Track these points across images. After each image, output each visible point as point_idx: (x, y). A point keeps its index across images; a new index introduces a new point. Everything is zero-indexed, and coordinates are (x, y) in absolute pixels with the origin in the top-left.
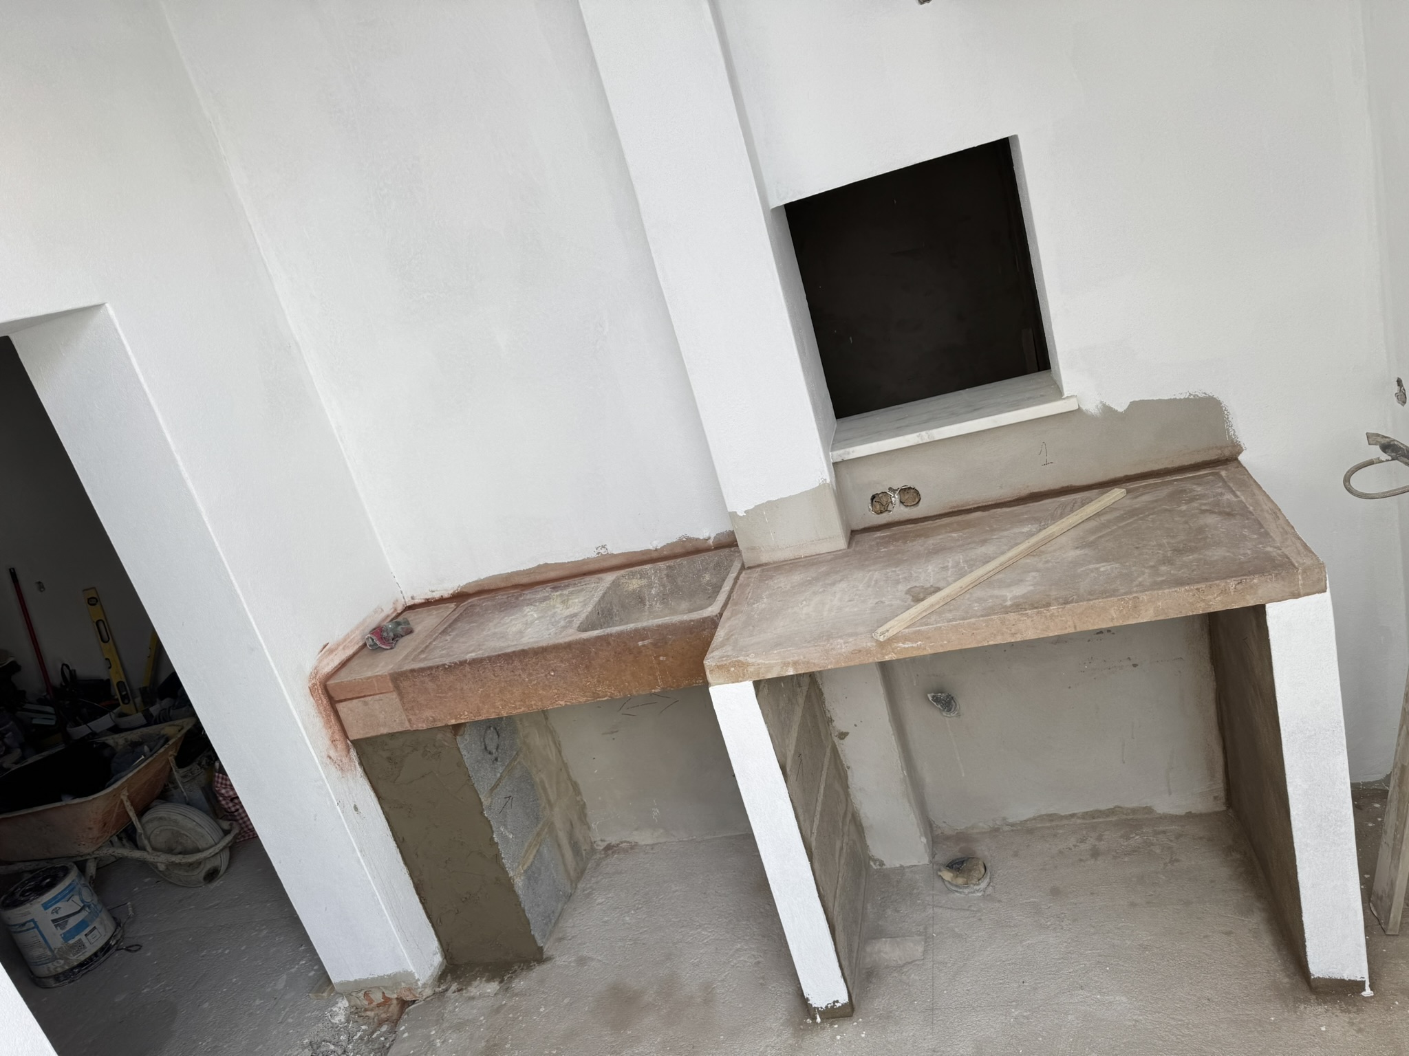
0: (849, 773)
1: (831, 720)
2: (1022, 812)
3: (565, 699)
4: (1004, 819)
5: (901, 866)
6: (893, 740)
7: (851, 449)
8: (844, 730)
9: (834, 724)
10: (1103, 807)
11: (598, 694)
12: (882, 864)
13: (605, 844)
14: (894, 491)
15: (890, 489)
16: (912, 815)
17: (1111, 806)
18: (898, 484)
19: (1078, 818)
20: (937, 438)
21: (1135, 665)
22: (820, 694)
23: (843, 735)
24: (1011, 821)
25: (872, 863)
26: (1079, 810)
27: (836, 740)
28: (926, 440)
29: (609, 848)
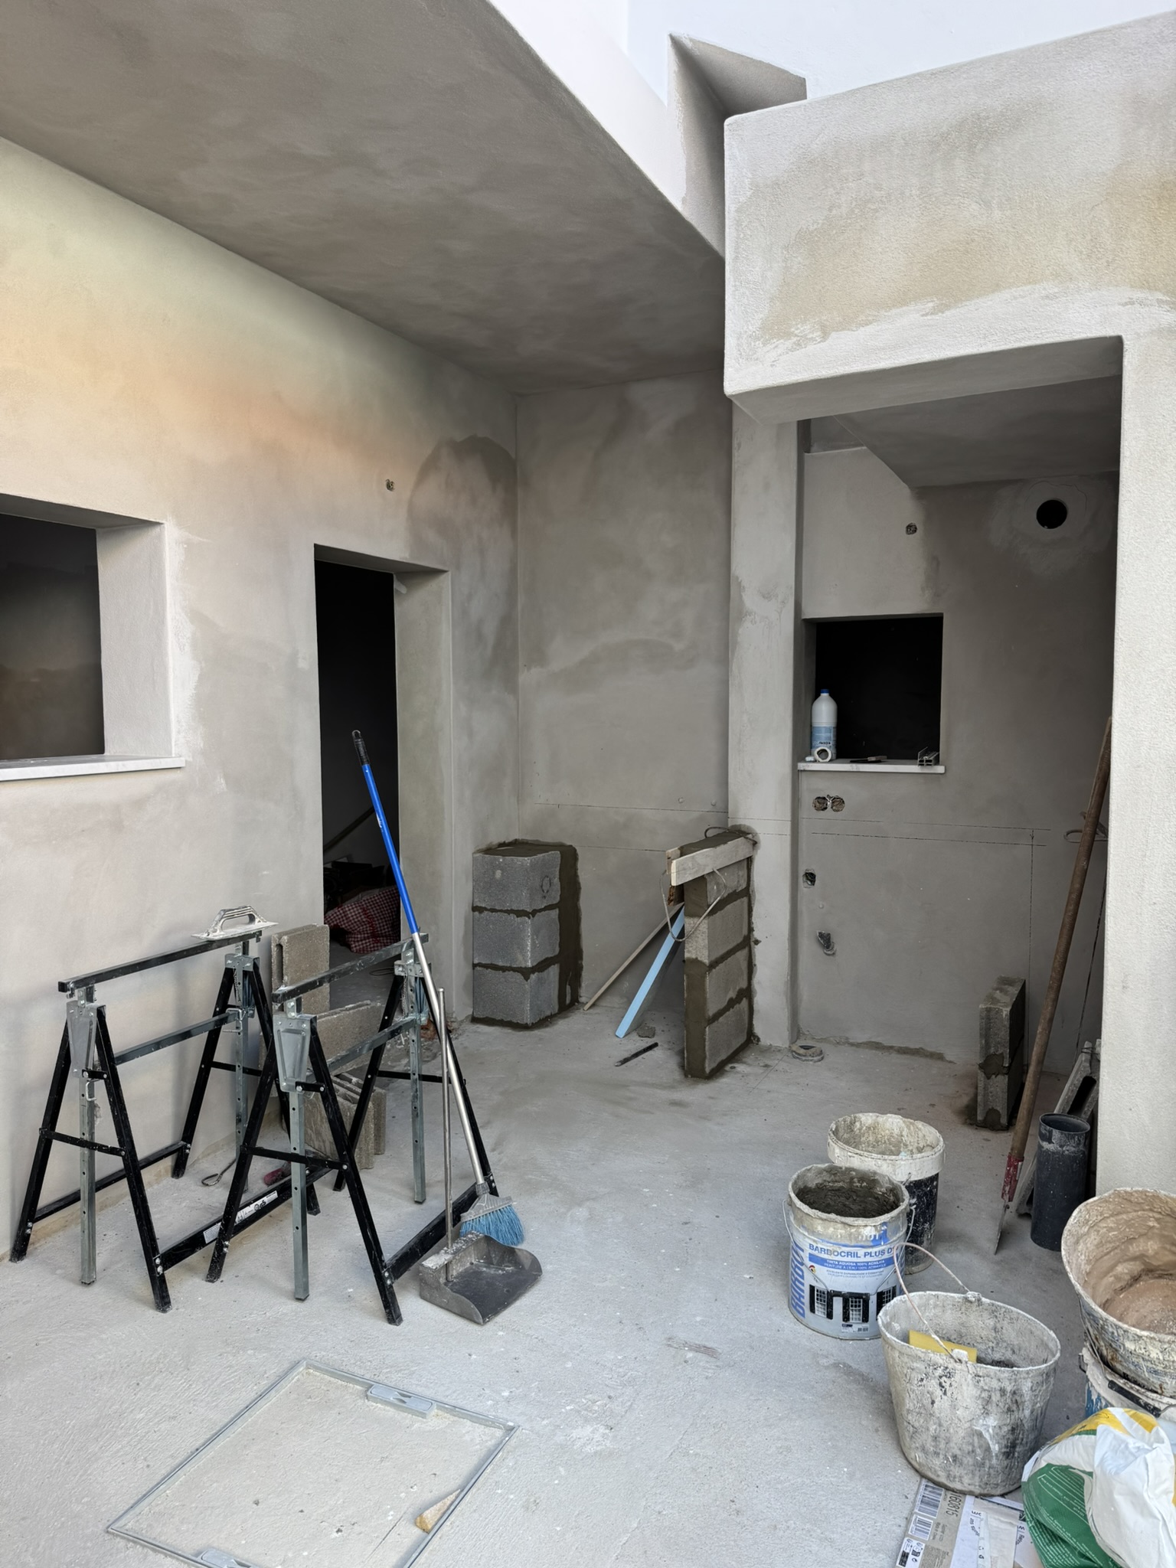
0: (756, 967)
1: (753, 930)
2: (862, 1037)
4: (847, 1038)
5: (771, 1045)
6: (787, 953)
7: (810, 765)
8: (759, 939)
9: (754, 933)
10: (912, 1046)
12: (760, 1041)
14: (830, 797)
15: (828, 796)
16: (786, 1010)
17: (917, 1047)
18: (833, 794)
19: (895, 1050)
20: (861, 770)
22: (750, 909)
23: (757, 942)
24: (851, 1041)
25: (752, 1038)
26: (896, 1044)
27: (752, 944)
28: (855, 770)
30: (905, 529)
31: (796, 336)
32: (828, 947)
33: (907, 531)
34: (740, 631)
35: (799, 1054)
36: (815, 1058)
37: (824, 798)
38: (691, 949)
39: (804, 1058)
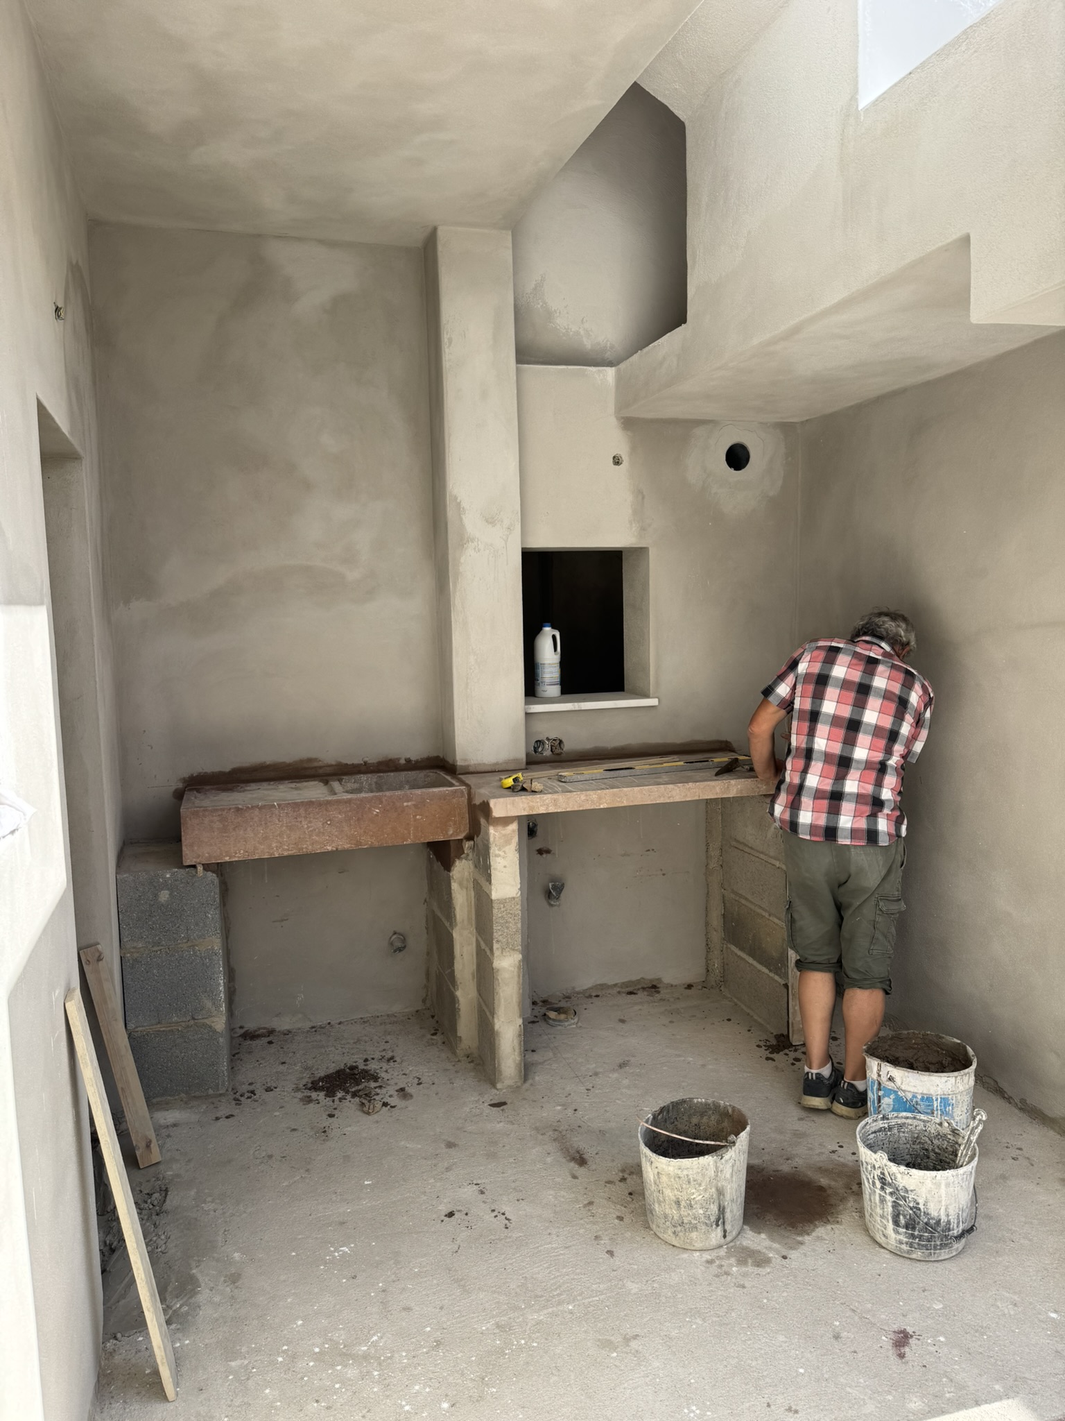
2: (585, 982)
3: (333, 845)
7: (532, 706)
10: (632, 980)
11: (361, 842)
13: (242, 1031)
15: (547, 738)
18: (552, 736)
19: (620, 986)
20: (584, 709)
21: (664, 875)
26: (618, 981)
28: (577, 708)
30: (611, 460)
32: (556, 898)
33: (614, 462)
34: (462, 560)
37: (542, 741)
38: (500, 938)
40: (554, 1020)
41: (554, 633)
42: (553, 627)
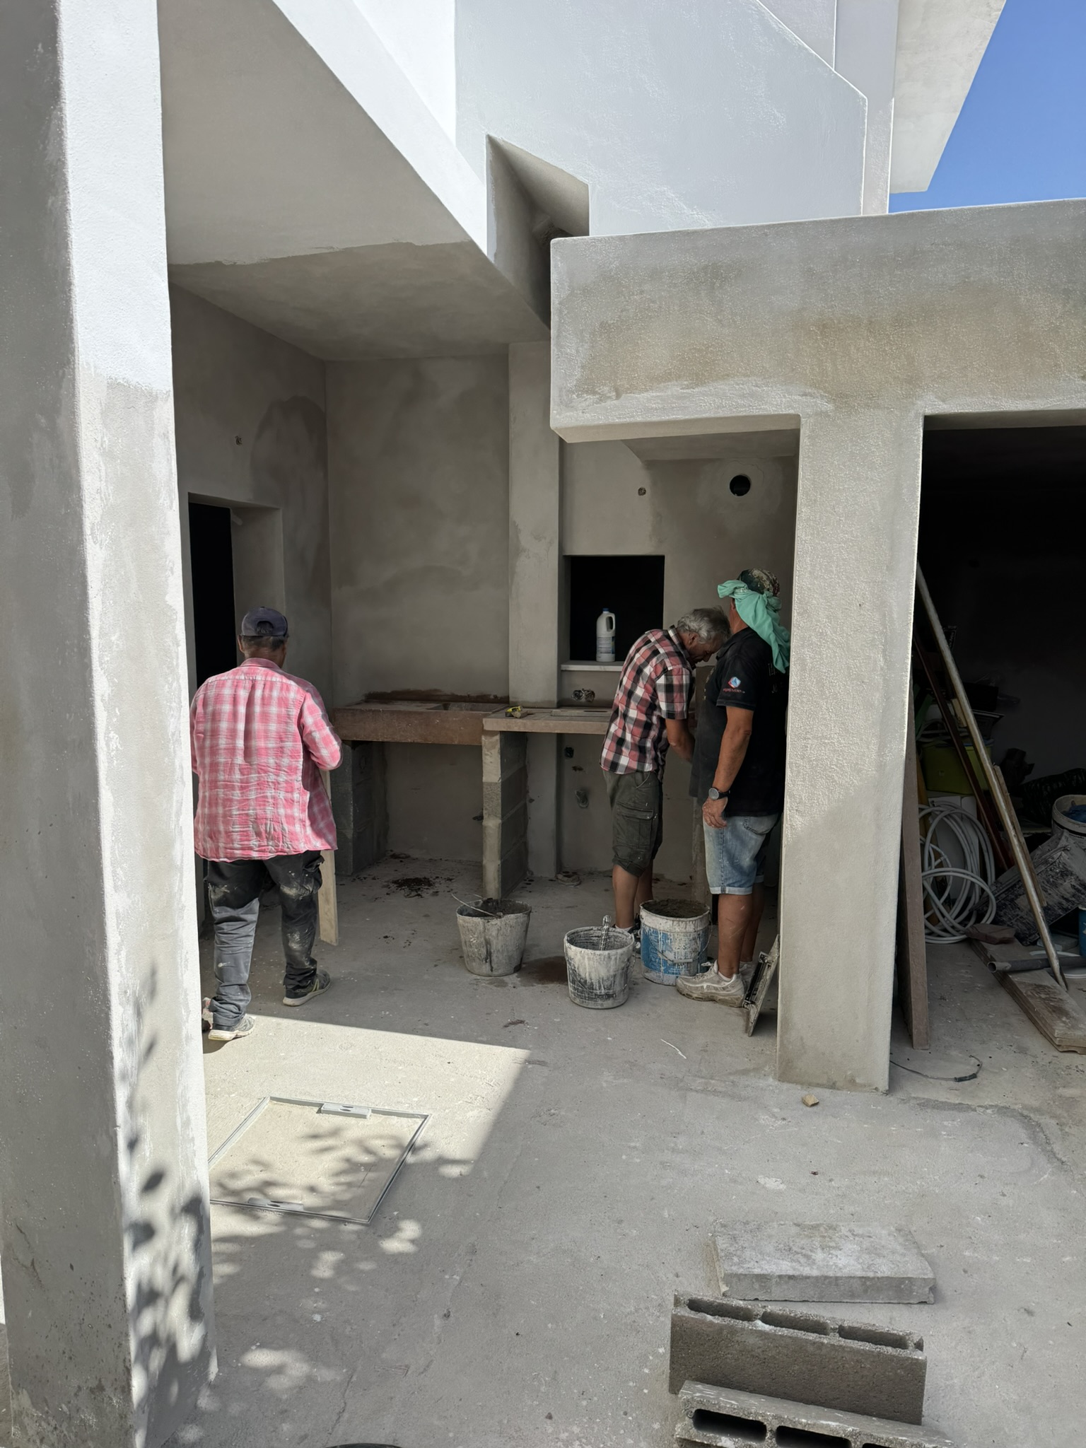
0: (529, 820)
1: (528, 792)
3: (412, 739)
5: (541, 876)
6: (553, 808)
7: (570, 666)
8: (533, 798)
9: (529, 794)
11: (427, 739)
12: (532, 874)
13: (392, 853)
14: (584, 691)
15: (583, 689)
16: (553, 850)
18: (587, 688)
20: (607, 670)
21: (668, 799)
22: (526, 776)
23: (532, 801)
24: (599, 869)
25: (528, 872)
27: (527, 802)
28: (603, 670)
29: (395, 856)
30: (637, 492)
31: (599, 394)
32: (583, 802)
33: (639, 493)
35: (563, 881)
36: (575, 883)
37: (580, 691)
38: (488, 807)
39: (567, 884)
40: (561, 880)
41: (610, 616)
42: (611, 611)
